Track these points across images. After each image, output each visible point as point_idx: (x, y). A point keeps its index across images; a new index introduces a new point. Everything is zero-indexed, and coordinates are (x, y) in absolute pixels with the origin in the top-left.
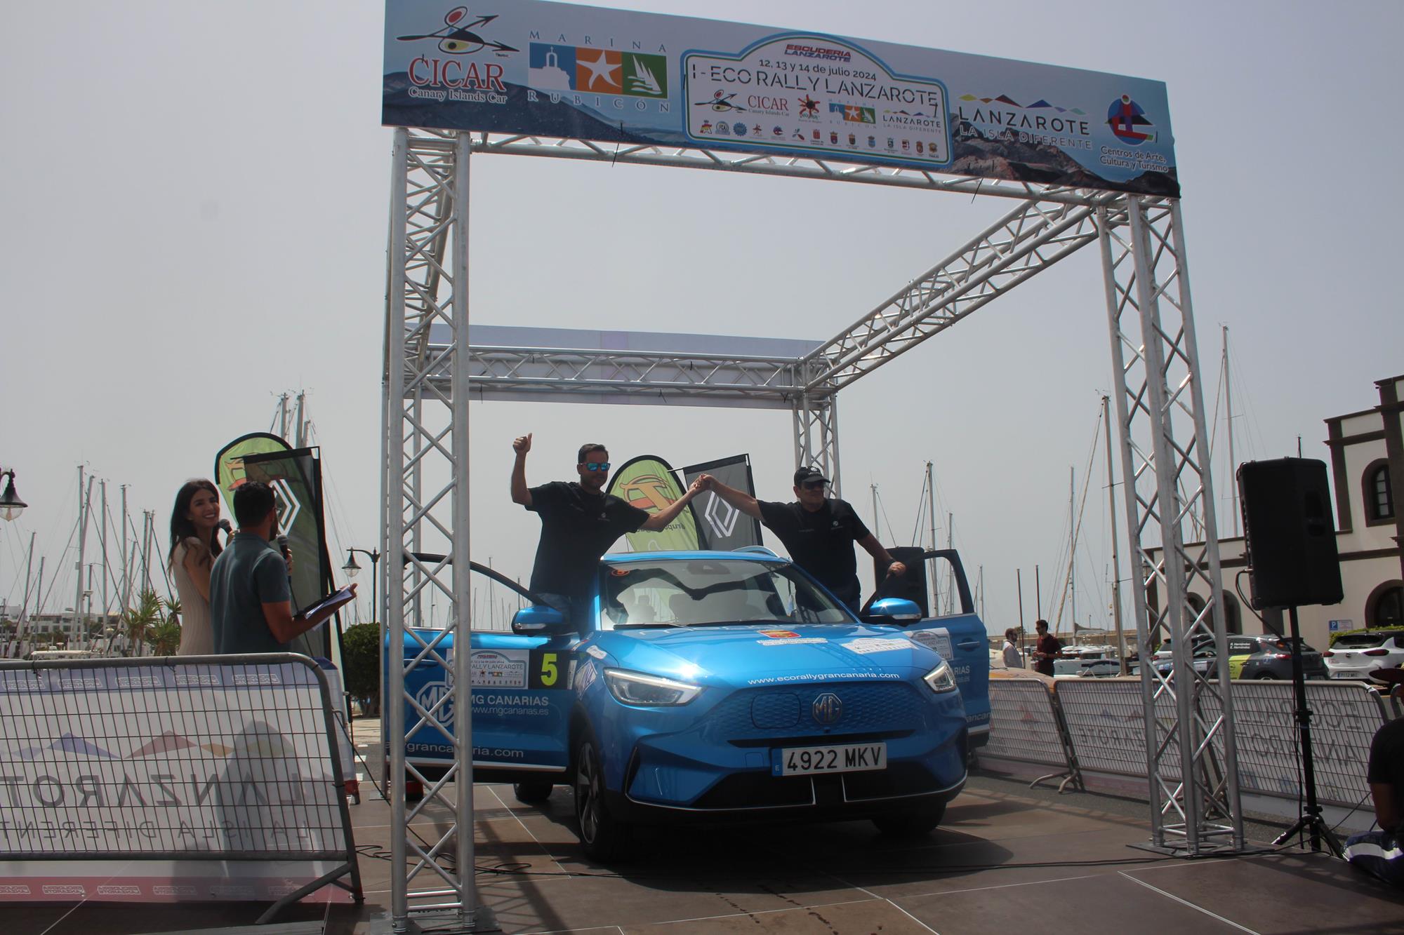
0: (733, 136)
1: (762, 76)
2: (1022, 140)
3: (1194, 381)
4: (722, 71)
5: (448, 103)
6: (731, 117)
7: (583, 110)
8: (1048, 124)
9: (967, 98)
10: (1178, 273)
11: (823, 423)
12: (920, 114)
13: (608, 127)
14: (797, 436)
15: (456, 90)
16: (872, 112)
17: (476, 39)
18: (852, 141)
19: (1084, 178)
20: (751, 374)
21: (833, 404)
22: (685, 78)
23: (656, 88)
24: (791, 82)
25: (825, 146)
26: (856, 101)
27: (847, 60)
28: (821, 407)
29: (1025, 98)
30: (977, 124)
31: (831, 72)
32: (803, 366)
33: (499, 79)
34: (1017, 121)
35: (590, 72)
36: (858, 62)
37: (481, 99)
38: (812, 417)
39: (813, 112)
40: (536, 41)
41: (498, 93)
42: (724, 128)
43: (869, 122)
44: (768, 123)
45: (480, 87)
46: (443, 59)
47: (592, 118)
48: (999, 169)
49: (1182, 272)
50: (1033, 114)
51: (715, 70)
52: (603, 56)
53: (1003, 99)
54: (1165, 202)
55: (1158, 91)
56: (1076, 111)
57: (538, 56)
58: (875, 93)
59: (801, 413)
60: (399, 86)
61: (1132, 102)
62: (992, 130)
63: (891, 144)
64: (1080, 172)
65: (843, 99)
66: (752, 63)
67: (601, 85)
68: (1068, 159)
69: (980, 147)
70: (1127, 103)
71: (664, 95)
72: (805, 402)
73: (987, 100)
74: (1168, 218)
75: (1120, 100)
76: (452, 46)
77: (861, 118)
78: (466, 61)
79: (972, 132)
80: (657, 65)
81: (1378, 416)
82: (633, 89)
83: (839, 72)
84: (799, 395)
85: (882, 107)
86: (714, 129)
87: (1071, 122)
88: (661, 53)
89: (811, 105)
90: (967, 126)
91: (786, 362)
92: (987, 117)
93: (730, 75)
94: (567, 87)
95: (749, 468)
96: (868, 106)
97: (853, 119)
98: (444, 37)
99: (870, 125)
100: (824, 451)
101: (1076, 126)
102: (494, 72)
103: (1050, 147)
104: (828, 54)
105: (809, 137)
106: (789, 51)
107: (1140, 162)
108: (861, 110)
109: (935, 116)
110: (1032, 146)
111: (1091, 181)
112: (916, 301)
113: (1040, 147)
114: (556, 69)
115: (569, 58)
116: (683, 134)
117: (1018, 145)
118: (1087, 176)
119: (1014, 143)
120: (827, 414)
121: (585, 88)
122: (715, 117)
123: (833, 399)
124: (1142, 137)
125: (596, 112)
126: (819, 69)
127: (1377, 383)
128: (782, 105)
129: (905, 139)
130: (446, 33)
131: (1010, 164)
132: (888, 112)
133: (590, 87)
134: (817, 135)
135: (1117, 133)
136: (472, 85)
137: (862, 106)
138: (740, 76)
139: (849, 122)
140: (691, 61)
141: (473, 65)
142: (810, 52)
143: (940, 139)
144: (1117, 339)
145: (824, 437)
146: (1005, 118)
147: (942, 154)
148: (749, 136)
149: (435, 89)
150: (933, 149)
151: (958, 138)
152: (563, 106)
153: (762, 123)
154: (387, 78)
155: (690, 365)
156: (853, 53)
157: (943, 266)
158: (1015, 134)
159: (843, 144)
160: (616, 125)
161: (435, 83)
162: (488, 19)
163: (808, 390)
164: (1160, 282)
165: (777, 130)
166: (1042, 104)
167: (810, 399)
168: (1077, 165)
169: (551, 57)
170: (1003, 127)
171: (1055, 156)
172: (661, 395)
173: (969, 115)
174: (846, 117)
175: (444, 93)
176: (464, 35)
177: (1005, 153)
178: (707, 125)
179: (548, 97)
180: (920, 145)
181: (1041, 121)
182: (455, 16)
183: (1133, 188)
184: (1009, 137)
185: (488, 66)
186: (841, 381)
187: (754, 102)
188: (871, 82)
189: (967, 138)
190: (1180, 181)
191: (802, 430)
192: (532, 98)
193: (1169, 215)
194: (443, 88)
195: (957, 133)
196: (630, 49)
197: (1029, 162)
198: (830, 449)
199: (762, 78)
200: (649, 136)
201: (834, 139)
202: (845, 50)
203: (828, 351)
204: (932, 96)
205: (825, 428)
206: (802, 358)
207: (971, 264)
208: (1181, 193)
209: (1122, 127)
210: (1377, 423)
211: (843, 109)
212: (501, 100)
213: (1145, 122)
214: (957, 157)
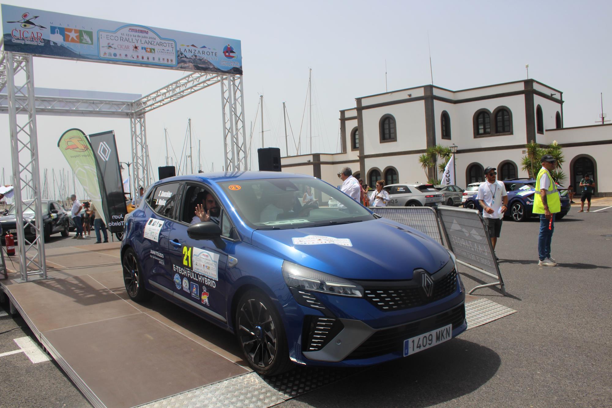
0: (113, 57)
1: (122, 38)
2: (198, 58)
3: (243, 127)
4: (109, 37)
5: (25, 45)
6: (112, 51)
7: (67, 48)
8: (206, 53)
9: (183, 45)
10: (241, 96)
11: (141, 124)
12: (168, 50)
13: (75, 54)
14: (132, 128)
15: (27, 40)
16: (154, 50)
17: (33, 24)
18: (148, 59)
19: (215, 70)
20: (116, 106)
21: (144, 117)
22: (98, 39)
23: (90, 42)
24: (131, 40)
25: (140, 60)
26: (150, 46)
27: (147, 33)
28: (140, 118)
29: (199, 45)
30: (185, 53)
31: (142, 37)
32: (134, 104)
33: (41, 37)
34: (197, 52)
35: (69, 36)
36: (150, 34)
37: (35, 43)
38: (137, 121)
39: (137, 50)
40: (52, 25)
41: (41, 42)
42: (110, 55)
43: (153, 53)
44: (123, 53)
45: (35, 39)
46: (22, 30)
47: (70, 51)
48: (190, 67)
49: (242, 96)
50: (201, 50)
51: (108, 36)
52: (73, 31)
53: (193, 45)
54: (238, 76)
55: (238, 43)
56: (214, 49)
57: (53, 30)
58: (155, 44)
59: (133, 120)
60: (9, 38)
61: (231, 47)
62: (189, 55)
63: (159, 59)
64: (214, 68)
65: (146, 46)
66: (119, 34)
67: (73, 40)
68: (211, 64)
69: (185, 60)
70: (229, 47)
71: (92, 44)
72: (135, 116)
73: (188, 46)
74: (239, 80)
75: (227, 46)
76: (25, 26)
77: (151, 52)
78: (30, 31)
79: (183, 56)
80: (90, 34)
81: (355, 111)
82: (83, 42)
83: (145, 37)
84: (132, 114)
85: (157, 48)
86: (107, 55)
87: (212, 53)
88: (92, 31)
89: (136, 47)
90: (182, 54)
91: (127, 102)
92: (188, 51)
93: (112, 38)
94: (62, 41)
95: (114, 136)
96: (153, 48)
97: (149, 52)
98: (22, 23)
99: (154, 54)
100: (141, 134)
101: (214, 54)
102: (39, 35)
103: (206, 60)
104: (142, 32)
105: (135, 57)
106: (130, 31)
107: (231, 64)
108: (151, 49)
109: (173, 51)
110: (200, 60)
111: (217, 70)
112: (171, 89)
113: (203, 60)
114: (59, 35)
115: (62, 31)
116: (98, 56)
117: (196, 59)
118: (216, 69)
119: (194, 59)
120: (142, 120)
121: (68, 41)
122: (108, 51)
123: (144, 116)
124: (233, 57)
125: (72, 49)
126: (139, 36)
127: (356, 99)
128: (127, 47)
129: (164, 58)
130: (23, 21)
131: (194, 65)
132: (158, 49)
133: (70, 40)
134: (138, 57)
135: (226, 56)
136: (33, 39)
137: (151, 47)
138: (115, 38)
139: (147, 53)
140: (101, 33)
141: (32, 33)
142: (136, 31)
143: (174, 58)
144: (224, 114)
145: (141, 128)
146: (193, 51)
147: (174, 62)
148: (118, 57)
149: (21, 40)
150: (172, 61)
151: (179, 58)
152: (62, 47)
153: (121, 54)
154: (5, 35)
155: (93, 103)
156: (149, 31)
157: (179, 81)
158: (196, 56)
159: (145, 60)
160: (78, 53)
161: (21, 38)
162: (36, 17)
163: (135, 113)
164: (237, 98)
165: (126, 55)
166: (204, 47)
167: (136, 115)
168: (213, 65)
169: (57, 31)
170: (192, 54)
171: (207, 63)
172: (82, 113)
173: (182, 51)
174: (146, 51)
175: (24, 41)
176: (28, 22)
177: (193, 62)
178: (105, 54)
179: (56, 44)
180: (168, 60)
181: (203, 52)
182: (25, 16)
183: (229, 72)
184: (194, 57)
185: (37, 33)
186: (147, 110)
187: (119, 46)
188: (154, 40)
189: (182, 58)
190: (243, 70)
191: (133, 126)
192: (52, 44)
193: (239, 79)
194: (23, 39)
195: (179, 56)
196: (81, 29)
197: (200, 64)
198: (143, 133)
199: (122, 39)
200: (88, 57)
201: (143, 58)
202: (147, 30)
203: (143, 100)
204: (172, 45)
205: (141, 125)
206: (133, 101)
207: (188, 81)
208: (243, 73)
209: (227, 54)
210: (355, 113)
211: (145, 49)
212: (42, 44)
213: (234, 52)
214: (178, 63)
